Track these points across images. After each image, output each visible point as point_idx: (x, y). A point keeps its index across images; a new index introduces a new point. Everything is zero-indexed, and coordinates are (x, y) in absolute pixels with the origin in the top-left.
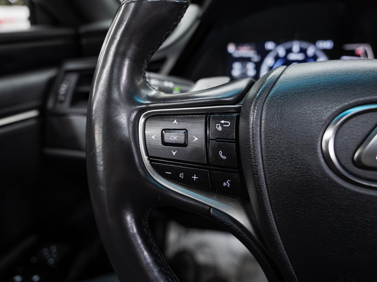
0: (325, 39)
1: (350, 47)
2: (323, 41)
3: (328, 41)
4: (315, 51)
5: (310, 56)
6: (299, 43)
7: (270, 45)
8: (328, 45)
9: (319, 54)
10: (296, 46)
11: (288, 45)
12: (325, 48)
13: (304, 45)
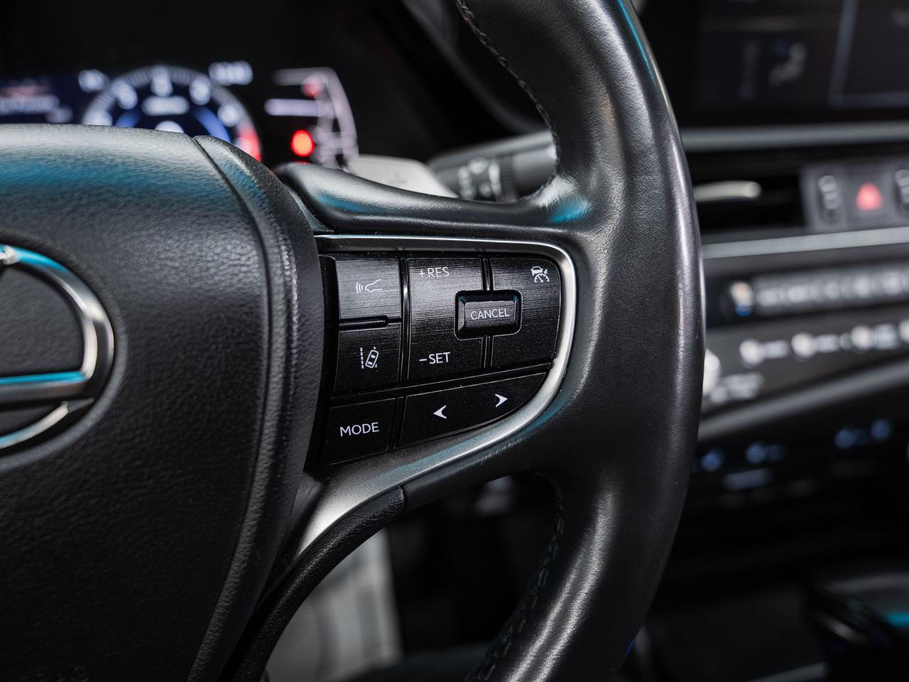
0: (230, 58)
1: (290, 77)
2: (225, 63)
3: (237, 62)
4: (211, 91)
5: (201, 104)
6: (166, 72)
7: (91, 80)
8: (238, 73)
9: (223, 97)
10: (161, 80)
11: (140, 78)
12: (233, 83)
13: (182, 76)
